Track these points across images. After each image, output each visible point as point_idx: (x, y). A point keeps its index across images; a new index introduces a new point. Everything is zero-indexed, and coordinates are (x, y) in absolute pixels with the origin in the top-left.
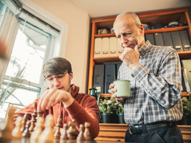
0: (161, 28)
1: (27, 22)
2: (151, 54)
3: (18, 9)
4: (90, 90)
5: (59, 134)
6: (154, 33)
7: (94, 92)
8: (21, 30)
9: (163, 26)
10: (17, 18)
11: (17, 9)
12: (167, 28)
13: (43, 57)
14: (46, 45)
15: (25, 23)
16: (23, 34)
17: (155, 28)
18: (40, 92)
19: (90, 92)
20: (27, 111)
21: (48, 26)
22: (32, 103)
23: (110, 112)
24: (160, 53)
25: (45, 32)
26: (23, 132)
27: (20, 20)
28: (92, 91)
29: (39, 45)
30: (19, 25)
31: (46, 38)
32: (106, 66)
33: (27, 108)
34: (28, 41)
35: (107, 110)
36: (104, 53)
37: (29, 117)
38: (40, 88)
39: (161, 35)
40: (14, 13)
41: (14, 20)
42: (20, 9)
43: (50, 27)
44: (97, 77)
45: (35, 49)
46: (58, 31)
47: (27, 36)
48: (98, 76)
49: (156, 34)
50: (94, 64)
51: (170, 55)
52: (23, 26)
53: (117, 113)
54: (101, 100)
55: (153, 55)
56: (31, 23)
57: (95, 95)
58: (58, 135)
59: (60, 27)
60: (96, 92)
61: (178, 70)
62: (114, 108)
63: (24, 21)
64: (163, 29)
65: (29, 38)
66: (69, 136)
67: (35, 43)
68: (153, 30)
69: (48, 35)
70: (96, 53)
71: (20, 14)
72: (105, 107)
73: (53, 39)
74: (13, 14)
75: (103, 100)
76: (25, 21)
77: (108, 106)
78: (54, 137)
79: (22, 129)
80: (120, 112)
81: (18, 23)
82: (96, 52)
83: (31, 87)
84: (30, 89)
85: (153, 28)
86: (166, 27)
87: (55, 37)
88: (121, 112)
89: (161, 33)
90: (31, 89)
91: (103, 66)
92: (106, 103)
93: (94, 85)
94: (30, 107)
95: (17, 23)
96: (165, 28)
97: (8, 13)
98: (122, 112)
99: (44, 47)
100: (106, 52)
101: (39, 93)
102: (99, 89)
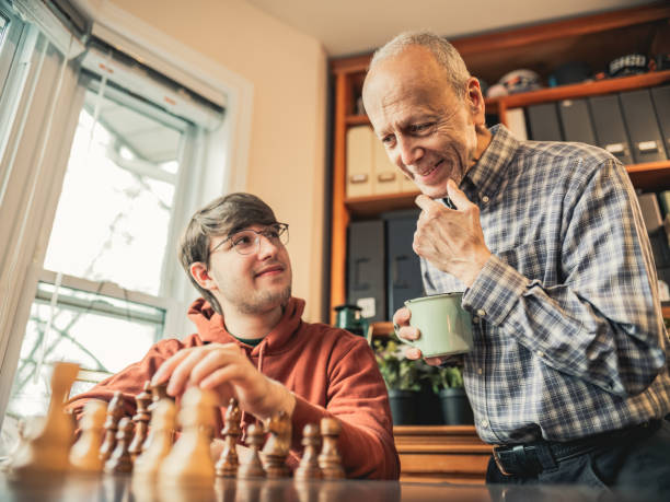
0: (580, 80)
1: (110, 83)
2: (520, 186)
3: (79, 39)
4: (339, 309)
5: (233, 460)
6: (557, 102)
7: (350, 317)
8: (91, 111)
9: (590, 75)
10: (74, 70)
11: (75, 40)
12: (606, 78)
13: (169, 202)
14: (176, 159)
15: (102, 86)
16: (98, 125)
17: (560, 83)
18: (163, 323)
19: (338, 318)
20: (120, 388)
21: (181, 92)
22: (139, 359)
23: (410, 386)
24: (552, 181)
25: (172, 114)
26: (108, 457)
27: (84, 77)
28: (343, 315)
29: (156, 163)
30: (83, 94)
31: (178, 135)
32: (392, 226)
33: (123, 377)
34: (117, 150)
35: (399, 379)
36: (381, 180)
37: (127, 407)
38: (164, 311)
39: (582, 105)
40: (65, 53)
41: (66, 77)
42: (85, 39)
43: (188, 97)
44: (362, 265)
45: (139, 176)
46: (218, 109)
47: (112, 130)
48: (364, 260)
49: (567, 103)
50: (347, 218)
51: (594, 189)
52: (96, 99)
53: (436, 389)
54: (377, 343)
55: (530, 188)
56: (124, 84)
57: (354, 327)
58: (229, 466)
59: (225, 96)
60: (357, 317)
61: (636, 247)
62: (425, 372)
63: (99, 78)
64: (589, 86)
65: (121, 141)
66: (266, 466)
67: (139, 155)
68: (555, 91)
69: (183, 125)
70: (354, 182)
71: (83, 55)
72: (392, 370)
73: (200, 138)
74: (61, 57)
75: (385, 344)
76: (104, 81)
77: (403, 366)
78: (215, 470)
79: (105, 448)
80: (446, 386)
81: (81, 88)
82: (356, 179)
83: (133, 307)
84: (128, 316)
85: (552, 81)
86: (601, 75)
87: (206, 132)
88: (450, 385)
89: (585, 97)
90: (132, 314)
91: (380, 224)
92: (394, 354)
93: (352, 293)
94: (133, 374)
95: (76, 89)
96: (596, 80)
97: (44, 55)
98: (454, 384)
99: (172, 167)
100: (389, 177)
101: (160, 326)
102: (368, 307)
